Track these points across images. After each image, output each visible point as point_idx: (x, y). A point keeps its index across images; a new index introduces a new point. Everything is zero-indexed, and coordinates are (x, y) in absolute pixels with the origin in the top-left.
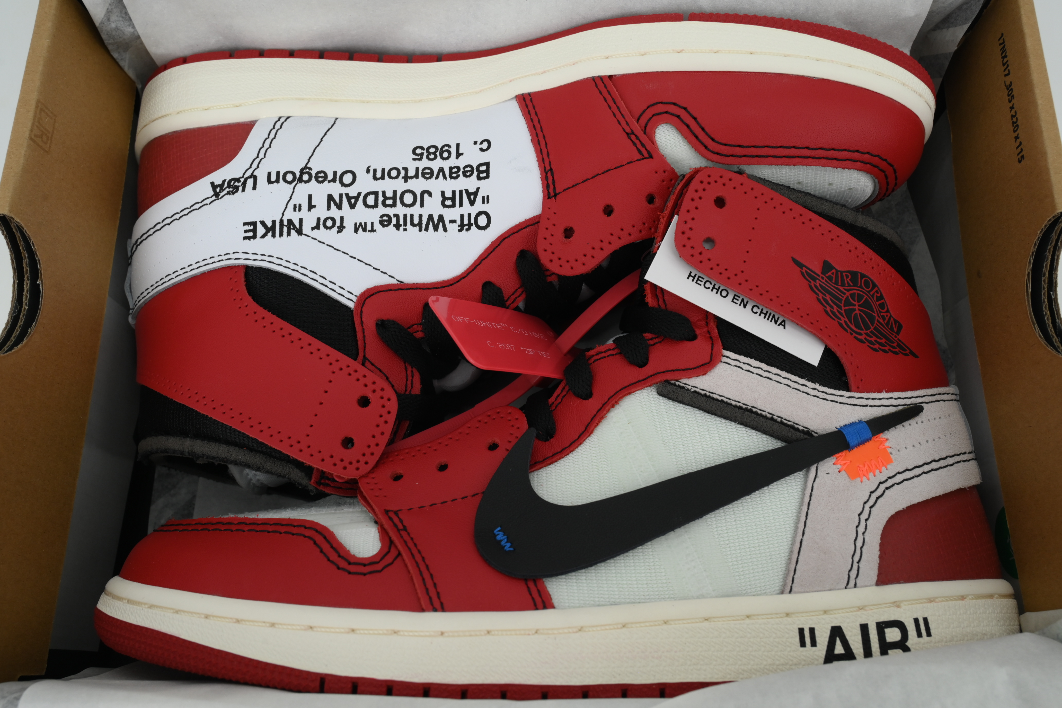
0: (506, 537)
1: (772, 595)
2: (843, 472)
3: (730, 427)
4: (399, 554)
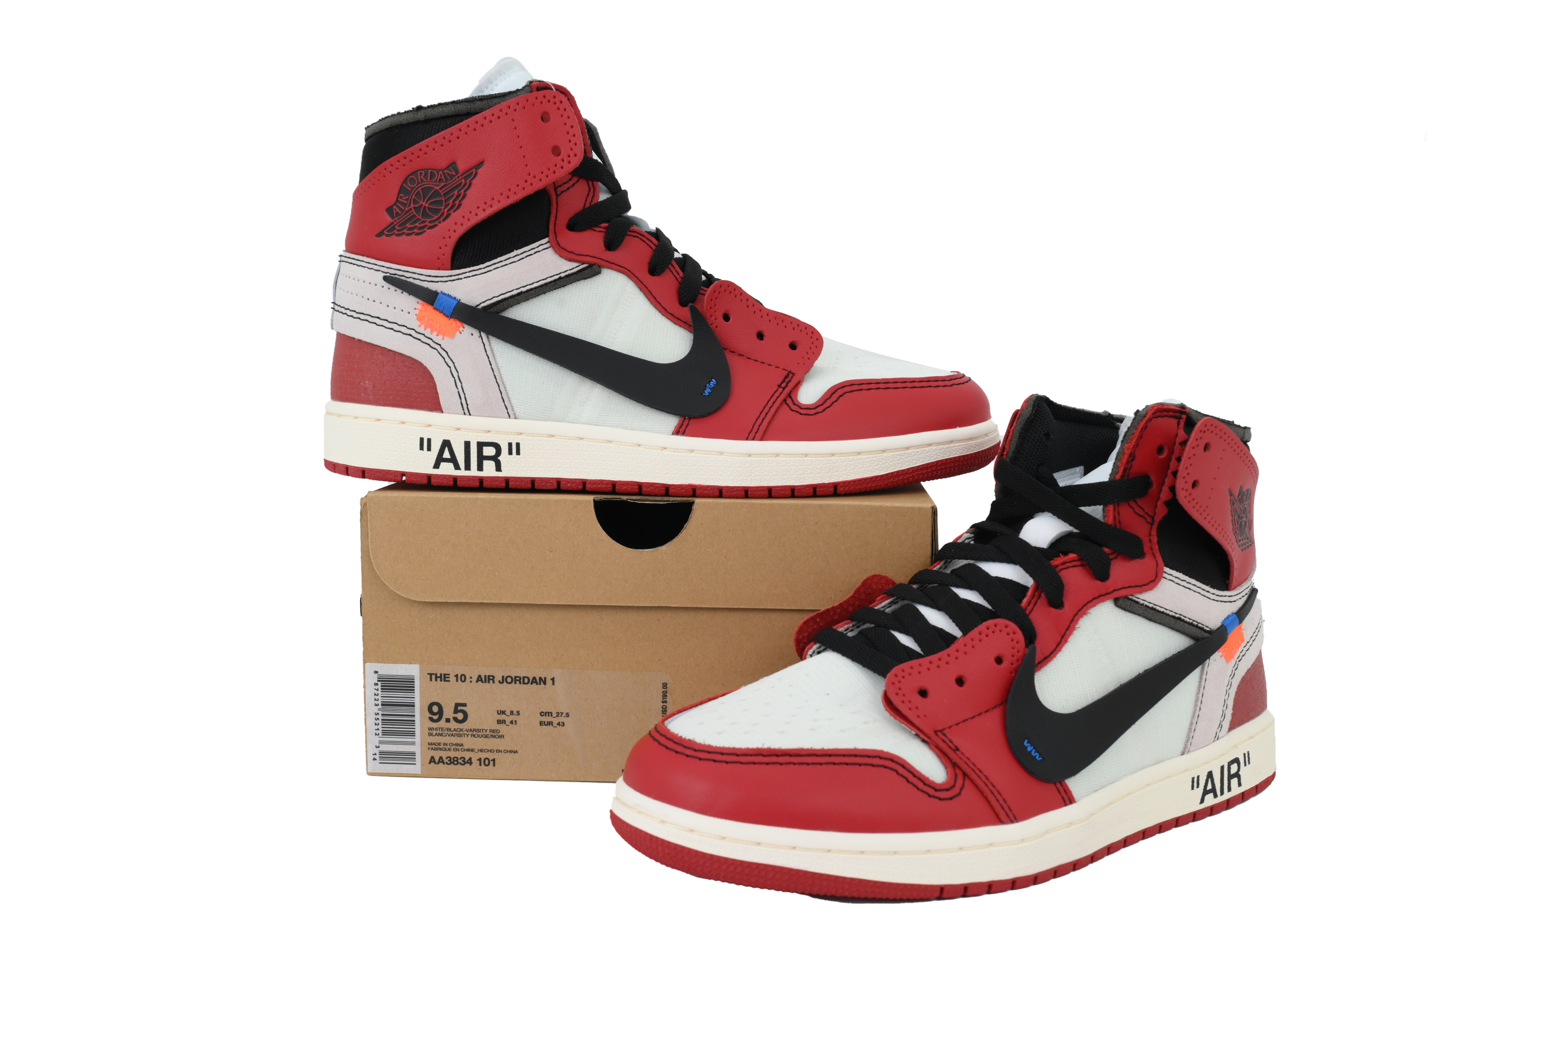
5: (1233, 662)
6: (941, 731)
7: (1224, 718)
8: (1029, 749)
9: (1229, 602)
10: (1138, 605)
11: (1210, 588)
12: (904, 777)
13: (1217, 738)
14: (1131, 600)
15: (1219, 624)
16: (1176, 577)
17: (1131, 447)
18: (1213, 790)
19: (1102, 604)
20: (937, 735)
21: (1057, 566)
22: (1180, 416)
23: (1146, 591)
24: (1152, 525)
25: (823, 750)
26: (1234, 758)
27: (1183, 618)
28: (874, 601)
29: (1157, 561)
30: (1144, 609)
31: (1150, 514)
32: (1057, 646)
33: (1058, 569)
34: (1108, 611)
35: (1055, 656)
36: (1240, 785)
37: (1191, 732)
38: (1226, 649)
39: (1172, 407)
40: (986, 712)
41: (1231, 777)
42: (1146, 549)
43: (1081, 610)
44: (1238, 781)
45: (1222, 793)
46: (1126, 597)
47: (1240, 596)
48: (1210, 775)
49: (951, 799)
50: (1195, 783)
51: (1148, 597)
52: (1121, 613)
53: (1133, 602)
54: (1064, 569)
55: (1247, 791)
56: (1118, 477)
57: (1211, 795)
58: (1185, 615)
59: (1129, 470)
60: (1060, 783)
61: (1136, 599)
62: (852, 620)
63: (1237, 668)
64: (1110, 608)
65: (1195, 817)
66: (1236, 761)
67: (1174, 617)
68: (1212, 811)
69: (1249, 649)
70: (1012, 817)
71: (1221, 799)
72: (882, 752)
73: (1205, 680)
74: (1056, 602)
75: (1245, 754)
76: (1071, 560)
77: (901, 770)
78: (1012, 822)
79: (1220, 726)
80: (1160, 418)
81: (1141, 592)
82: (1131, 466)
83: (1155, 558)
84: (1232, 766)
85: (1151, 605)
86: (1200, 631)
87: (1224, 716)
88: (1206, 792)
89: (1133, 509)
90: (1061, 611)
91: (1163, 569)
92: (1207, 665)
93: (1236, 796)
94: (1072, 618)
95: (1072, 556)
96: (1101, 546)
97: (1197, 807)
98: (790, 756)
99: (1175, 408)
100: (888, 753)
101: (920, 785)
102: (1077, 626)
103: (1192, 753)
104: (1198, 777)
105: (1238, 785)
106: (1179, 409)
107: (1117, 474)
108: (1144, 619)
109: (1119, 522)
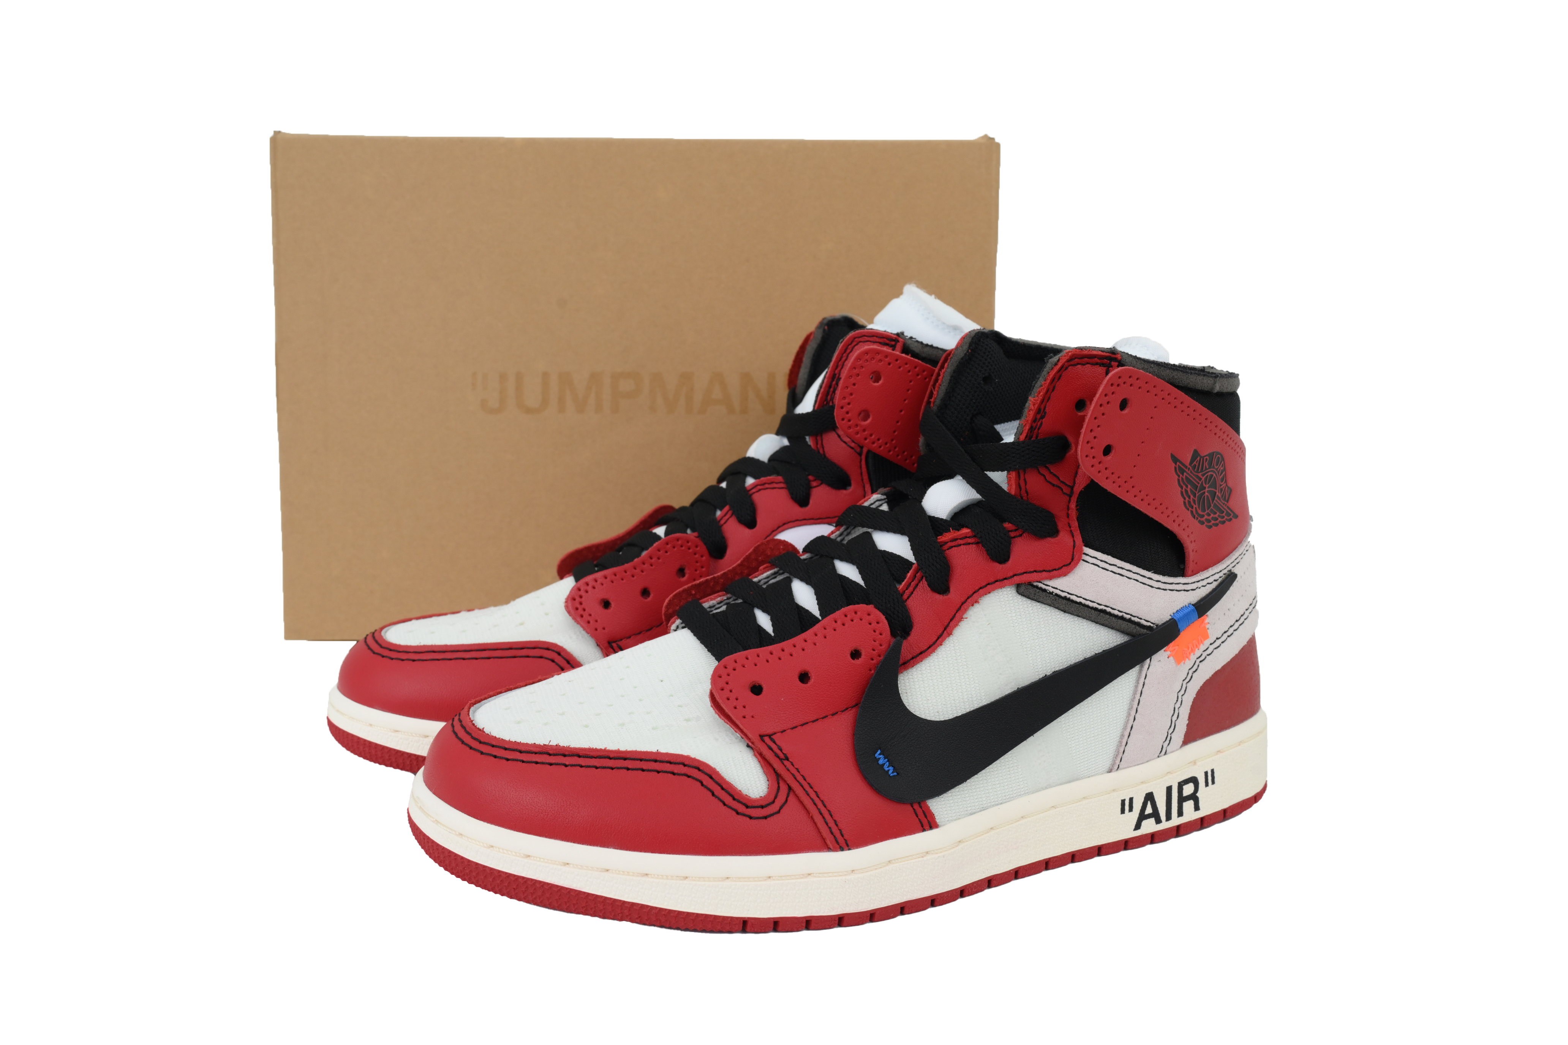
0: (886, 760)
1: (1102, 774)
2: (1171, 658)
3: (1081, 624)
4: (790, 788)
5: (1189, 663)
6: (770, 736)
7: (1174, 729)
8: (881, 762)
9: (1184, 590)
10: (1044, 593)
11: (1153, 574)
12: (709, 790)
13: (1163, 752)
14: (1037, 587)
15: (1167, 617)
16: (1102, 561)
17: (1038, 402)
18: (1155, 815)
19: (1000, 590)
20: (764, 741)
21: (946, 543)
22: (1109, 364)
23: (1059, 576)
24: (1070, 497)
25: (618, 752)
26: (1189, 777)
27: (1108, 610)
28: (758, 571)
29: (1074, 541)
30: (1053, 598)
31: (1068, 483)
32: (938, 638)
33: (945, 547)
34: (1007, 599)
35: (934, 651)
36: (1197, 808)
37: (1121, 746)
38: (1177, 647)
39: (1095, 353)
40: (833, 715)
41: (1182, 799)
42: (1060, 525)
43: (971, 598)
44: (1195, 804)
45: (1169, 817)
46: (1030, 584)
47: (1204, 583)
48: (1150, 797)
49: (765, 818)
50: (1126, 806)
51: (1061, 585)
52: (1025, 602)
53: (1038, 590)
54: (955, 546)
55: (1207, 816)
56: (1022, 438)
57: (1152, 820)
58: (1114, 607)
59: (1038, 429)
60: (919, 803)
61: (1044, 587)
62: (727, 593)
63: (1197, 670)
64: (1011, 595)
65: (1126, 845)
66: (1194, 780)
67: (1096, 609)
68: (1154, 838)
69: (1219, 647)
70: (842, 843)
71: (1165, 825)
72: (688, 757)
73: (1144, 685)
74: (941, 585)
75: (1206, 773)
76: (963, 536)
77: (707, 781)
78: (842, 849)
79: (1168, 739)
80: (1079, 366)
81: (1051, 578)
82: (1041, 424)
83: (1073, 537)
84: (1185, 787)
85: (1063, 594)
86: (1134, 626)
87: (1173, 726)
88: (1142, 817)
89: (1045, 477)
90: (945, 597)
91: (1082, 550)
92: (1146, 666)
93: (1190, 822)
94: (959, 606)
95: (965, 531)
96: (1003, 520)
97: (1129, 833)
98: (579, 756)
99: (1100, 353)
100: (695, 760)
101: (728, 800)
102: (965, 616)
103: (1125, 770)
104: (1131, 800)
105: (1193, 809)
106: (1108, 354)
107: (1021, 434)
108: (1057, 610)
109: (1027, 492)
